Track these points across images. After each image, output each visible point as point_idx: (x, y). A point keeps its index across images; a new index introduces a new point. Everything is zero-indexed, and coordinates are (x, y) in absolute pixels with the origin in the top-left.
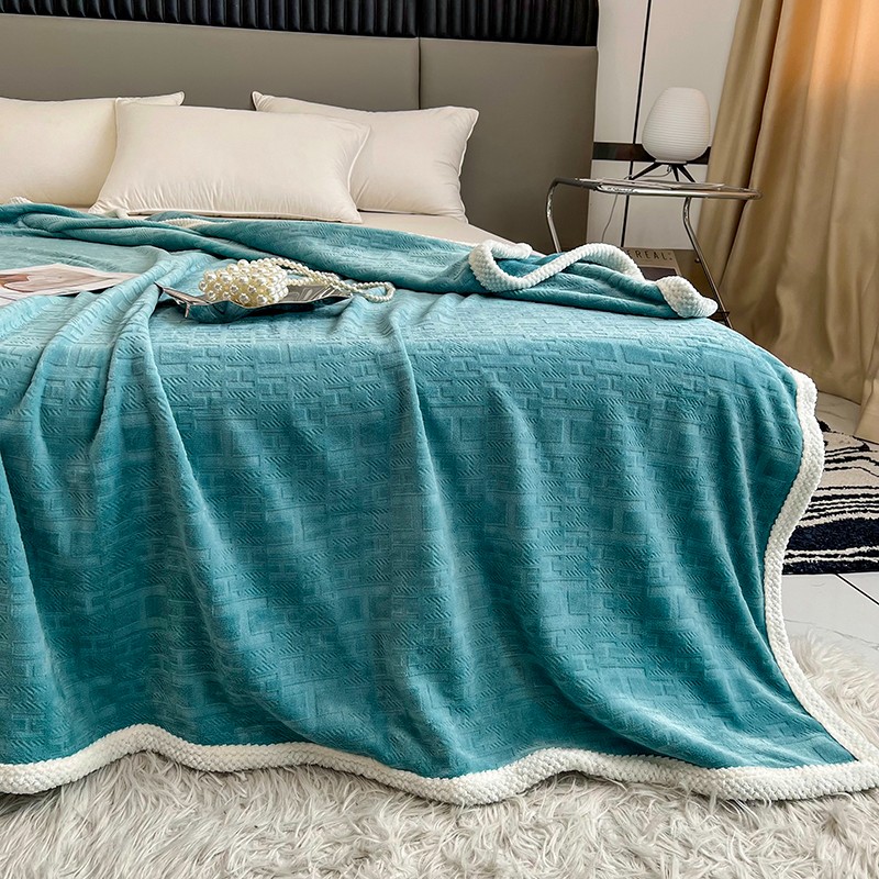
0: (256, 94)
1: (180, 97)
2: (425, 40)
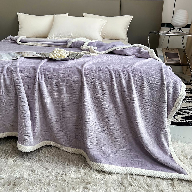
0: (84, 13)
1: (68, 14)
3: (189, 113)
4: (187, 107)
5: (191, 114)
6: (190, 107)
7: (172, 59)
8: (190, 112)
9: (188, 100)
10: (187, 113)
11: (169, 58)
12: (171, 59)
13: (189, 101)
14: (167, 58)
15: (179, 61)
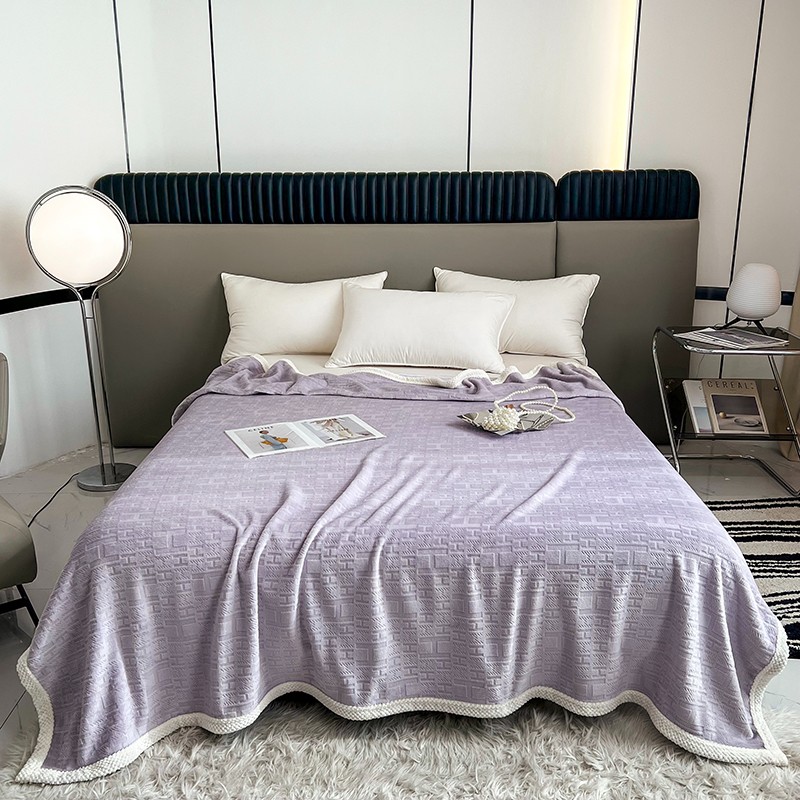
1: (384, 275)
2: (562, 224)
3: (789, 615)
4: (782, 594)
5: (795, 617)
6: (792, 593)
7: (737, 417)
8: (791, 610)
9: (788, 567)
10: (784, 617)
11: (725, 415)
12: (733, 420)
13: (791, 572)
14: (721, 414)
15: (761, 423)
